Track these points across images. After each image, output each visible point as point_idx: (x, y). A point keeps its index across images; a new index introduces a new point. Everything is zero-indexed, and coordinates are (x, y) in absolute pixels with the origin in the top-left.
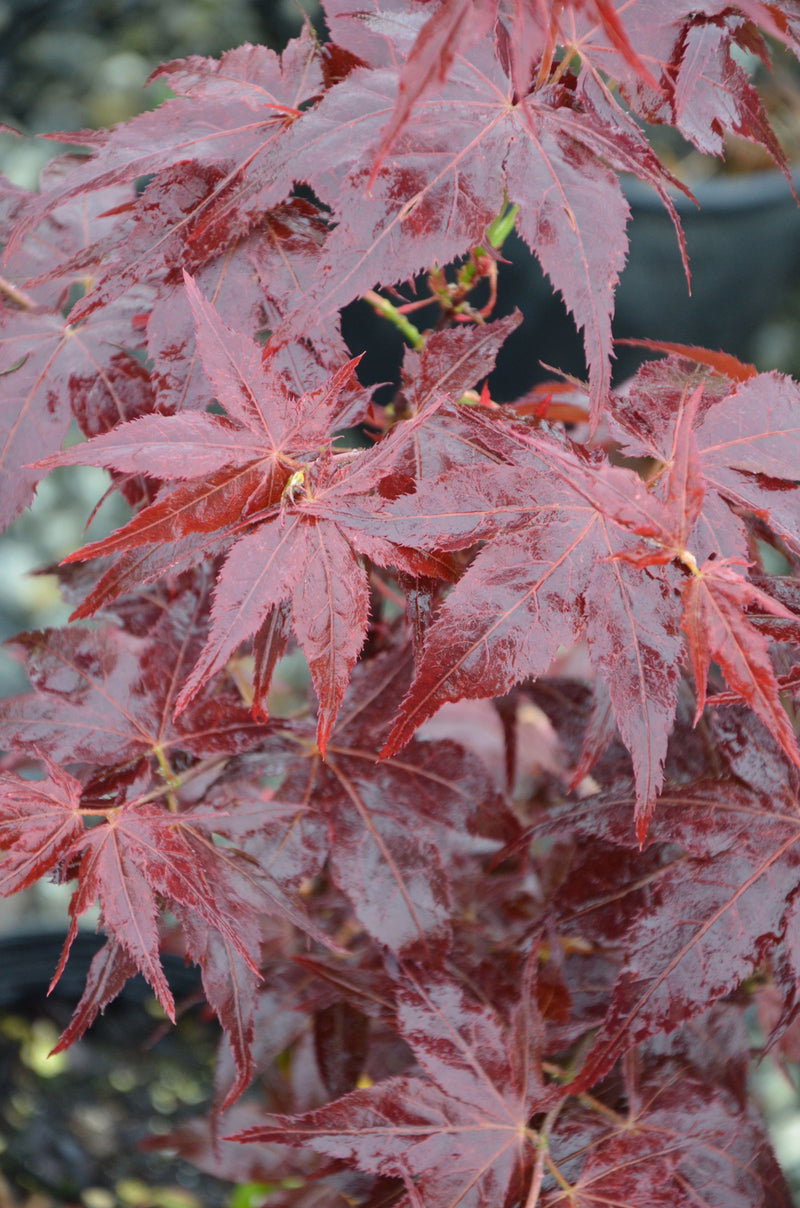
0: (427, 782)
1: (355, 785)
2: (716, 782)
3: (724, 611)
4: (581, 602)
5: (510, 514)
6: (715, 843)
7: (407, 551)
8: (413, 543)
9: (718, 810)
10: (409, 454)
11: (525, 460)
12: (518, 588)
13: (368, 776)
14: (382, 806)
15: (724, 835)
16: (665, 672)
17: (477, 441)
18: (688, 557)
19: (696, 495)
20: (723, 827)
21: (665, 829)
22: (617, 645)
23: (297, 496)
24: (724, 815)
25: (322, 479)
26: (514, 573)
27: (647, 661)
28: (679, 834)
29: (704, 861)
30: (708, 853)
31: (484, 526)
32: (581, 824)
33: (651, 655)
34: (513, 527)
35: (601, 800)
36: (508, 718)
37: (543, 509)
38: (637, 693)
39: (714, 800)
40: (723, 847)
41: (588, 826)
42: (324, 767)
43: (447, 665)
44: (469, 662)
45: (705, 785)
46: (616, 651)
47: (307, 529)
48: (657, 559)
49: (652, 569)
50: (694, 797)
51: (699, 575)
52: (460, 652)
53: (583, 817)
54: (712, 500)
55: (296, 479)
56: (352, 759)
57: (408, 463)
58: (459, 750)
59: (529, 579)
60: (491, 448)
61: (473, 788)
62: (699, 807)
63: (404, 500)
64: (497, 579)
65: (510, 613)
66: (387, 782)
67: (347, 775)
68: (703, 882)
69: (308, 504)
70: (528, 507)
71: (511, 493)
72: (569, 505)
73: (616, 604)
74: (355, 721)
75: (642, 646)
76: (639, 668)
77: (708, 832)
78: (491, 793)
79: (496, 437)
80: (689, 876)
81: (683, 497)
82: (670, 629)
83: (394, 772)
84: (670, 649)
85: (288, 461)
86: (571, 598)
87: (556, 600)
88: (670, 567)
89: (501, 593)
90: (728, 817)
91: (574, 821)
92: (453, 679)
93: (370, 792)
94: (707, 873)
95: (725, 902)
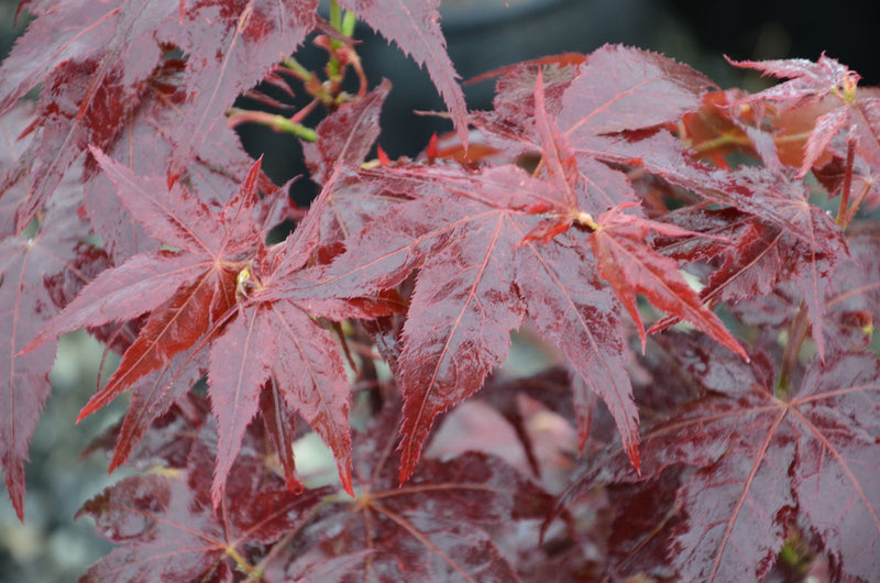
0: (463, 492)
1: (406, 518)
2: (696, 402)
3: (630, 249)
4: (515, 288)
5: (429, 240)
6: (714, 451)
7: (357, 301)
8: (359, 293)
9: (705, 423)
10: (335, 225)
11: (428, 192)
12: (460, 296)
13: (414, 506)
14: (434, 525)
15: (719, 440)
16: (605, 320)
17: (387, 193)
18: (585, 217)
19: (570, 163)
20: (715, 435)
21: (669, 453)
22: (558, 313)
23: (249, 290)
24: (712, 424)
25: (264, 269)
26: (451, 286)
27: (588, 316)
28: (680, 453)
29: (709, 470)
30: (710, 460)
31: (412, 257)
32: (599, 478)
33: (589, 311)
34: (437, 249)
35: (609, 452)
36: (516, 420)
37: (457, 225)
38: (589, 345)
39: (699, 416)
40: (721, 451)
41: (606, 475)
42: (371, 509)
43: (425, 382)
44: (443, 372)
45: (689, 407)
46: (558, 318)
47: (266, 314)
48: (560, 228)
49: (559, 237)
50: (683, 420)
51: (599, 228)
52: (431, 367)
53: (599, 471)
54: (587, 165)
55: (243, 277)
56: (394, 497)
57: (336, 232)
58: (481, 457)
59: (467, 285)
60: (395, 192)
61: (505, 482)
62: (690, 426)
63: (339, 261)
64: (439, 296)
65: (460, 321)
66: (431, 504)
67: (396, 512)
68: (716, 485)
69: (261, 294)
70: (444, 229)
71: (425, 222)
72: (473, 213)
73: (545, 280)
74: (385, 466)
75: (579, 307)
76: (583, 324)
77: (705, 443)
78: (520, 484)
79: (397, 182)
80: (701, 484)
81: (560, 170)
82: (597, 285)
83: (431, 494)
84: (603, 301)
85: (234, 266)
86: (505, 289)
87: (497, 297)
88: (574, 231)
89: (447, 305)
90: (717, 426)
91: (594, 476)
92: (435, 391)
93: (420, 518)
94: (719, 476)
95: (741, 495)
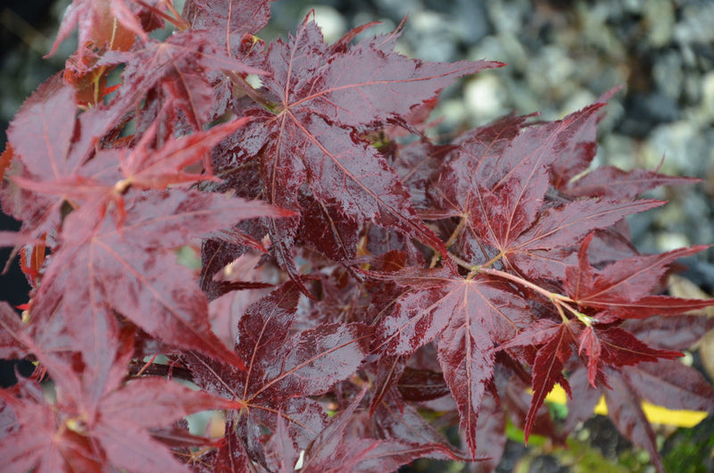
0: (264, 337)
1: (266, 381)
2: (262, 165)
3: (152, 164)
4: (149, 250)
5: (95, 294)
6: (298, 166)
7: (119, 356)
8: (113, 352)
9: (278, 165)
10: (60, 354)
11: (62, 283)
12: (141, 288)
13: (261, 373)
14: (279, 365)
15: (293, 161)
16: (192, 199)
17: (51, 313)
18: (120, 185)
19: (81, 181)
20: (288, 162)
21: (290, 196)
22: (175, 228)
23: (83, 424)
24: (281, 162)
25: (72, 410)
26: (132, 291)
27: (185, 210)
28: (292, 188)
29: (309, 173)
30: (304, 171)
31: (102, 309)
32: (288, 246)
33: (182, 207)
34: (103, 291)
35: (274, 234)
36: (227, 287)
37: (92, 273)
38: (205, 217)
39: (273, 167)
40: (300, 161)
41: (288, 241)
42: (255, 401)
43: (188, 331)
44: (186, 317)
45: (264, 171)
46: (179, 229)
47: (104, 418)
48: (121, 204)
49: (128, 207)
50: (271, 178)
51: (131, 179)
52: (180, 323)
53: (283, 244)
54: (86, 171)
55: (73, 425)
56: (250, 385)
57: (64, 355)
58: (245, 318)
59: (135, 281)
60: (53, 305)
61: (268, 310)
62: (277, 176)
63: (87, 358)
64: (135, 301)
65: (156, 294)
66: (264, 362)
67: (261, 386)
68: (321, 174)
69: (87, 416)
70: (91, 282)
71: (82, 292)
72: (87, 258)
73: (151, 228)
74: (228, 382)
75: (176, 213)
76: (190, 215)
77: (292, 171)
78: (272, 299)
79: (48, 302)
80: (317, 182)
81: (83, 189)
82: (166, 196)
83: (258, 359)
84: (178, 197)
85: (62, 430)
86: (147, 257)
87: (149, 265)
88: (127, 197)
89: (144, 298)
90: (282, 159)
91: (286, 249)
92: (197, 327)
93: (271, 372)
94: (316, 171)
95: (333, 161)
